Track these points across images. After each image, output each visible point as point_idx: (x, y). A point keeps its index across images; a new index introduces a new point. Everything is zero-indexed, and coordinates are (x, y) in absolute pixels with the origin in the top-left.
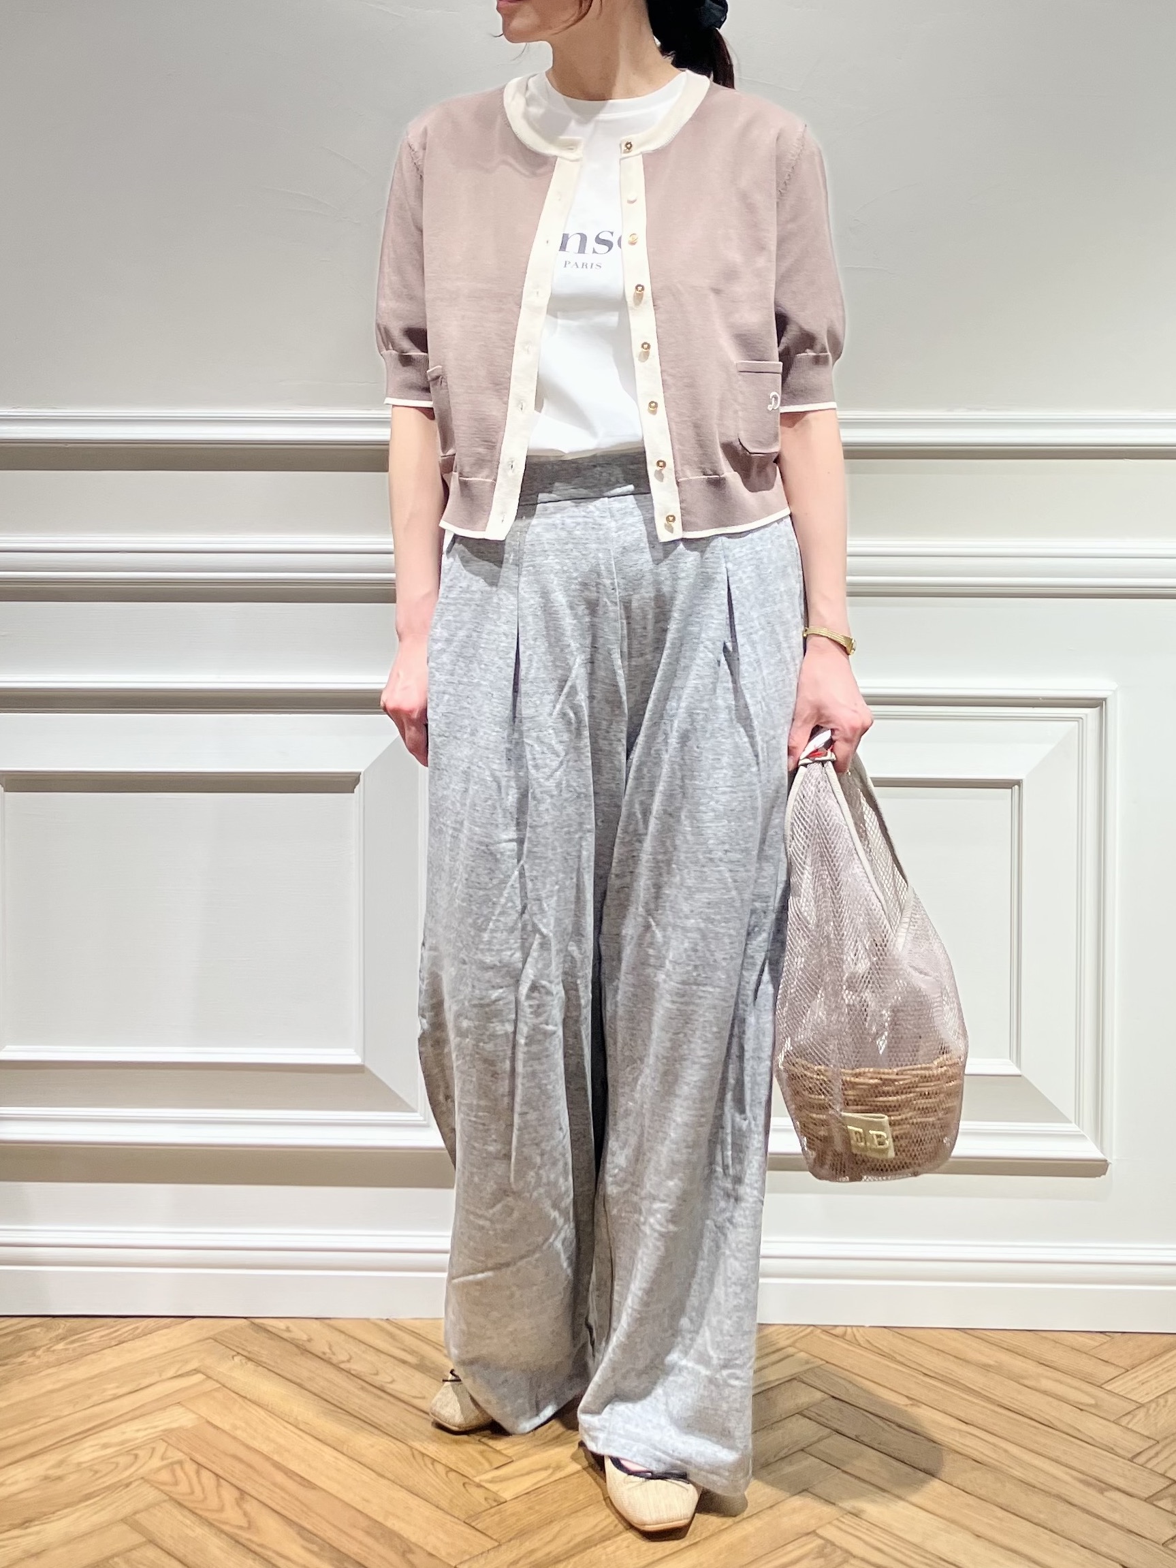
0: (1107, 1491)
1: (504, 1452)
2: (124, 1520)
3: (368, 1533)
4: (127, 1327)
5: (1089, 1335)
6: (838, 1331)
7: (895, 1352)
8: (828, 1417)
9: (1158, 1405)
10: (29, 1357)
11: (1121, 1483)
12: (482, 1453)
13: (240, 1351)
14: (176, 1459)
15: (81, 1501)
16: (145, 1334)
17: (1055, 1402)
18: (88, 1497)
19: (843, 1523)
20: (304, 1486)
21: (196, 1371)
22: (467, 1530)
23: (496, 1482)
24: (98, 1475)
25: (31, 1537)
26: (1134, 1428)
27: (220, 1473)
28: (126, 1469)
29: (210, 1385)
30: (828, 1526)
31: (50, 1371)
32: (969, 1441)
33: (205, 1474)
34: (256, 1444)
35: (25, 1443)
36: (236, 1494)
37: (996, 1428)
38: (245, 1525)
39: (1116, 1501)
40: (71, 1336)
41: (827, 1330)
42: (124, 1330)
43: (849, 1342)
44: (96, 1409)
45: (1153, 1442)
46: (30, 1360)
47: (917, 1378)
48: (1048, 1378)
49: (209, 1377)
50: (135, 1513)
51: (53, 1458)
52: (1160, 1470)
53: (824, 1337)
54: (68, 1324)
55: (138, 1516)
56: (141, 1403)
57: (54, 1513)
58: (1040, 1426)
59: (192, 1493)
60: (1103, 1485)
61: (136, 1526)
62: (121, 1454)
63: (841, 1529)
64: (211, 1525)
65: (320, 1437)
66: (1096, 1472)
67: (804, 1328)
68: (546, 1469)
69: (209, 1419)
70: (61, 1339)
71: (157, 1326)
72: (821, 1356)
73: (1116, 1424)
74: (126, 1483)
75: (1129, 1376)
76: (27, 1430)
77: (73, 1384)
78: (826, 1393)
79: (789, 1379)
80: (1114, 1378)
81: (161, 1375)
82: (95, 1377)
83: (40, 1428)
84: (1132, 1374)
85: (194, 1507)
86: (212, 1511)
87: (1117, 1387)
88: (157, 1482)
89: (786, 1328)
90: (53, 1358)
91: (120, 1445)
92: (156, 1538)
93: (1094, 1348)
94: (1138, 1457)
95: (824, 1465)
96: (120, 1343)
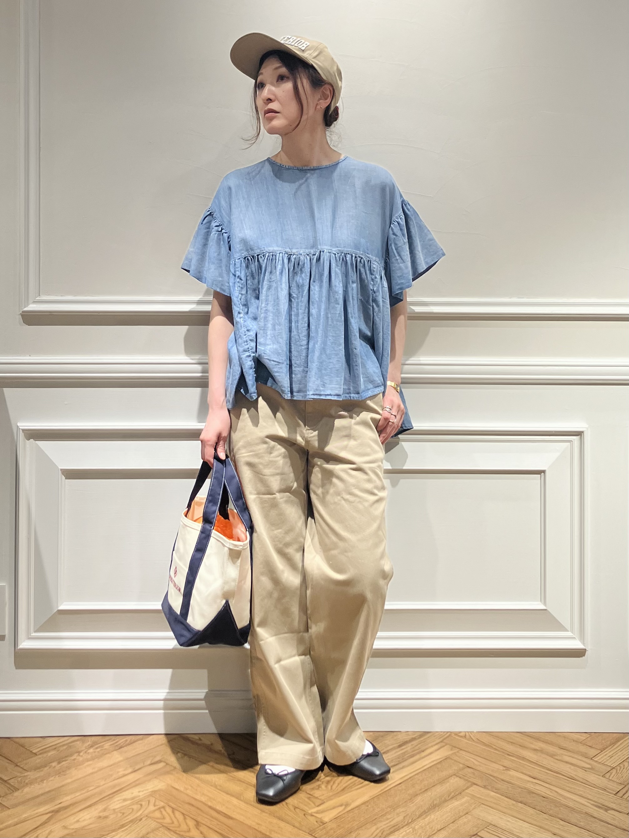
1: (320, 798)
4: (122, 740)
5: (582, 734)
6: (461, 734)
7: (491, 744)
8: (469, 777)
9: (620, 769)
10: (77, 756)
12: (309, 798)
13: (180, 751)
14: (161, 806)
15: (119, 828)
16: (132, 743)
17: (572, 767)
18: (123, 826)
19: (489, 829)
20: (228, 818)
21: (160, 761)
23: (319, 813)
24: (125, 815)
26: (613, 779)
27: (185, 812)
28: (138, 812)
29: (169, 768)
30: (483, 831)
31: (89, 763)
32: (538, 787)
33: (177, 813)
34: (198, 797)
35: (85, 799)
36: (195, 823)
40: (95, 745)
41: (457, 734)
42: (121, 742)
43: (468, 740)
44: (116, 782)
45: (625, 786)
46: (78, 758)
48: (565, 755)
49: (167, 764)
50: (148, 834)
51: (100, 807)
53: (457, 737)
54: (93, 739)
56: (137, 779)
57: (107, 835)
58: (569, 779)
59: (173, 823)
60: (607, 808)
62: (134, 804)
63: (489, 833)
66: (601, 801)
67: (445, 733)
68: (341, 805)
69: (173, 785)
70: (91, 747)
71: (136, 739)
72: (457, 746)
73: (604, 777)
74: (139, 818)
75: (603, 753)
76: (85, 793)
77: (101, 769)
78: (464, 765)
79: (444, 758)
80: (597, 754)
81: (144, 764)
82: (111, 766)
83: (91, 792)
84: (605, 752)
85: (176, 830)
86: (185, 832)
87: (600, 759)
88: (154, 818)
89: (437, 734)
90: (89, 757)
91: (131, 800)
93: (583, 740)
94: (619, 793)
95: (472, 801)
96: (120, 748)
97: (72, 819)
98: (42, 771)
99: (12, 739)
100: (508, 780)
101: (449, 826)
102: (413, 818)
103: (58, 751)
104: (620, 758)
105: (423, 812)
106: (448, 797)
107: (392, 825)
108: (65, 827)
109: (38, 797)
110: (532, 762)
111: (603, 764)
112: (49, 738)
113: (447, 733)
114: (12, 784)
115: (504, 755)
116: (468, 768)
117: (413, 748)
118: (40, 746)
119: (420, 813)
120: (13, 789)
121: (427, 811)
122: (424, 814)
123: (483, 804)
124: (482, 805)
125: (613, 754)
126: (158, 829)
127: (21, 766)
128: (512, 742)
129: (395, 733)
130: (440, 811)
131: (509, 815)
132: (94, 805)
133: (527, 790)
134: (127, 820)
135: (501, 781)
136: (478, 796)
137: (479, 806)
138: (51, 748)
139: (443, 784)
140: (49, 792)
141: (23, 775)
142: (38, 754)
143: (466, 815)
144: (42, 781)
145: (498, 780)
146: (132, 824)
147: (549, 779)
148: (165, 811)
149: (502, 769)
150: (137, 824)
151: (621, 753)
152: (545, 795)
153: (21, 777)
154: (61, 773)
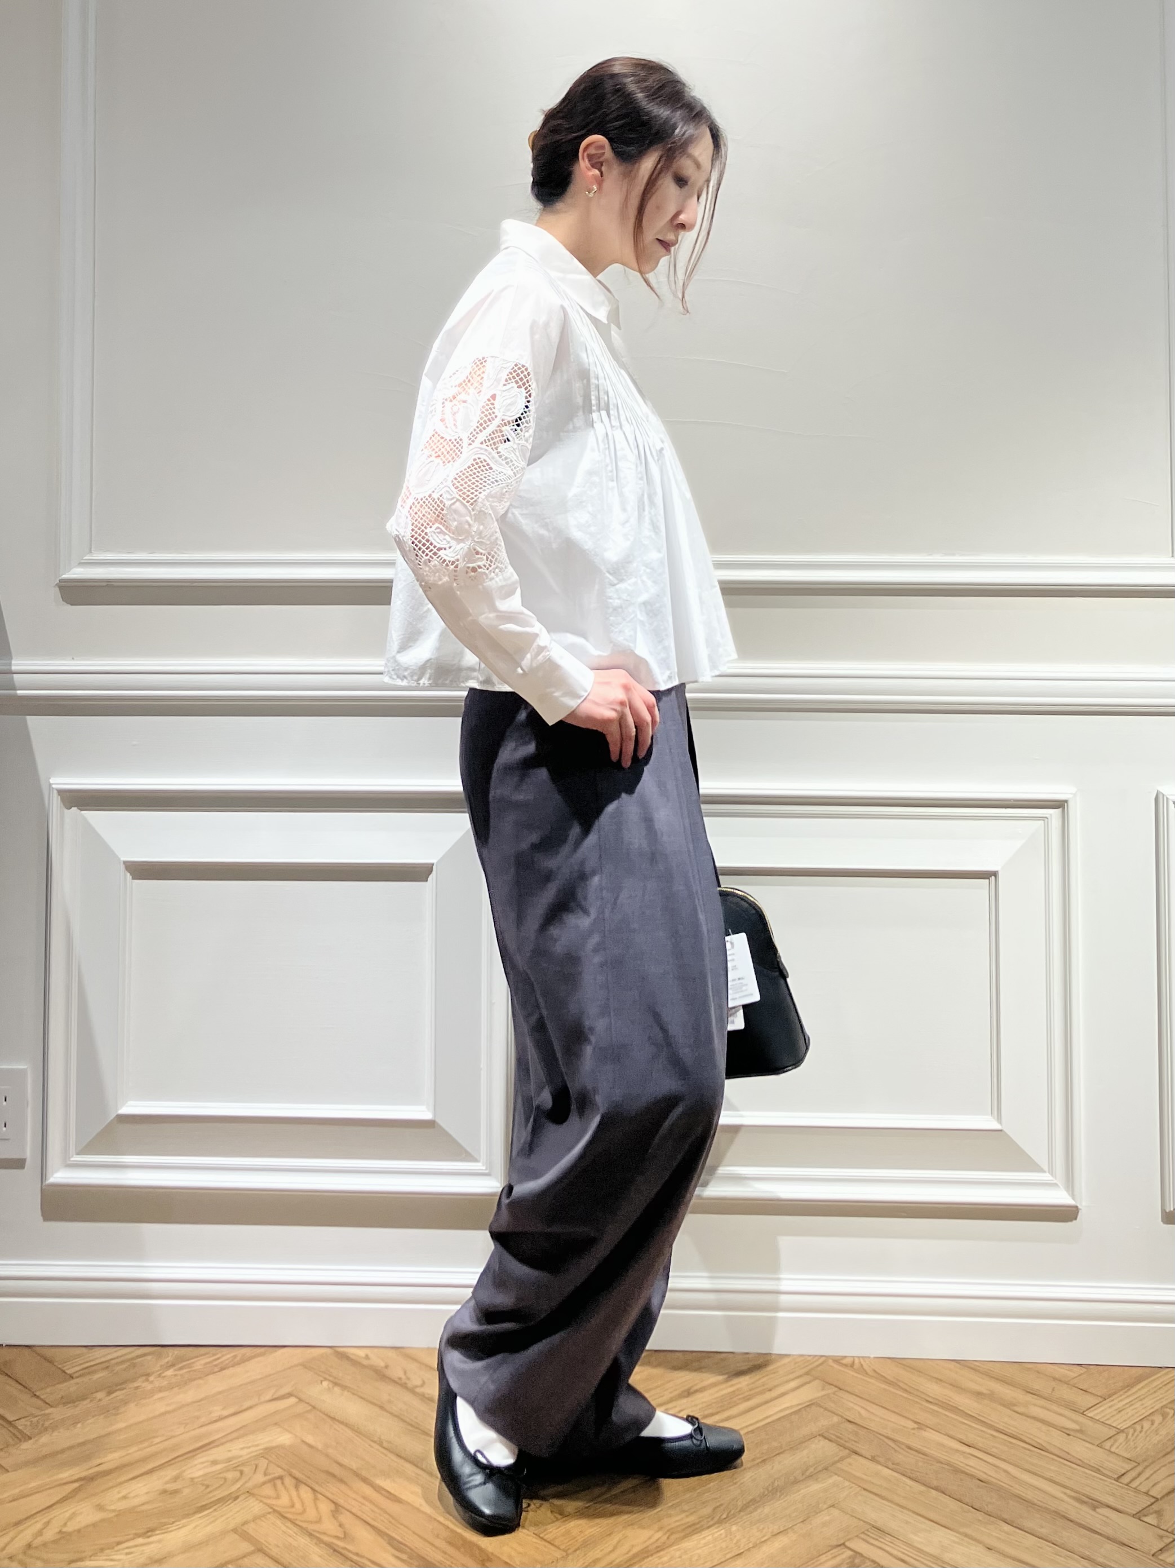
0: (1098, 1508)
2: (235, 1531)
3: (450, 1543)
4: (227, 1355)
5: (1072, 1367)
6: (847, 1361)
7: (899, 1381)
8: (847, 1439)
9: (1135, 1431)
10: (143, 1382)
11: (1110, 1500)
13: (327, 1376)
14: (277, 1475)
15: (195, 1513)
16: (244, 1360)
17: (1044, 1428)
18: (202, 1509)
19: (869, 1536)
20: (391, 1500)
21: (290, 1395)
22: (538, 1541)
24: (208, 1490)
25: (152, 1545)
26: (1117, 1451)
27: (317, 1487)
28: (233, 1484)
29: (302, 1408)
30: (856, 1539)
31: (161, 1395)
32: (972, 1462)
33: (303, 1488)
34: (345, 1461)
35: (144, 1460)
36: (332, 1507)
37: (994, 1450)
38: (343, 1536)
39: (1107, 1517)
40: (179, 1364)
41: (838, 1360)
42: (225, 1358)
43: (856, 1372)
44: (205, 1429)
45: (1136, 1464)
46: (144, 1385)
47: (922, 1405)
48: (1035, 1405)
49: (301, 1400)
50: (244, 1524)
51: (170, 1473)
52: (1144, 1490)
53: (835, 1366)
54: (176, 1352)
55: (246, 1526)
56: (242, 1424)
57: (173, 1523)
58: (1033, 1449)
59: (293, 1506)
60: (1094, 1502)
61: (245, 1536)
62: (228, 1471)
63: (868, 1542)
64: (311, 1535)
65: (402, 1455)
66: (1087, 1491)
67: (817, 1358)
69: (304, 1439)
70: (171, 1366)
71: (255, 1354)
72: (834, 1383)
73: (1101, 1447)
74: (234, 1496)
75: (1107, 1403)
76: (145, 1448)
77: (183, 1406)
78: (842, 1417)
79: (807, 1404)
80: (1094, 1405)
81: (259, 1399)
82: (201, 1400)
83: (157, 1446)
84: (1110, 1402)
85: (296, 1519)
86: (311, 1522)
87: (1097, 1414)
88: (262, 1496)
89: (802, 1358)
90: (166, 1383)
91: (227, 1462)
92: (264, 1547)
93: (1073, 1378)
94: (1123, 1477)
95: (847, 1483)
96: (222, 1369)
97: (115, 1494)
98: (77, 1406)
99: (34, 1348)
100: (919, 1447)
101: (795, 1527)
102: (730, 1511)
103: (113, 1371)
104: (1137, 1413)
105: (751, 1501)
106: (803, 1475)
107: (688, 1522)
108: (100, 1508)
109: (63, 1451)
110: (971, 1415)
111: (1103, 1422)
112: (99, 1348)
113: (819, 1359)
114: (20, 1428)
115: (919, 1401)
116: (848, 1423)
117: (753, 1383)
118: (82, 1362)
119: (744, 1503)
120: (20, 1436)
121: (758, 1499)
122: (753, 1505)
123: (865, 1489)
124: (864, 1492)
125: (1124, 1405)
126: (264, 1516)
127: (42, 1397)
128: (937, 1379)
129: (723, 1355)
131: (909, 1510)
132: (160, 1469)
133: (951, 1466)
134: (211, 1498)
135: (907, 1449)
136: (858, 1474)
137: (857, 1493)
138: (99, 1366)
139: (798, 1451)
140: (83, 1444)
141: (43, 1412)
142: (74, 1376)
143: (832, 1508)
144: (75, 1423)
145: (900, 1447)
146: (219, 1507)
147: (996, 1448)
148: (283, 1483)
149: (912, 1427)
150: (228, 1505)
151: (1140, 1403)
152: (985, 1476)
153: (39, 1416)
154: (109, 1411)
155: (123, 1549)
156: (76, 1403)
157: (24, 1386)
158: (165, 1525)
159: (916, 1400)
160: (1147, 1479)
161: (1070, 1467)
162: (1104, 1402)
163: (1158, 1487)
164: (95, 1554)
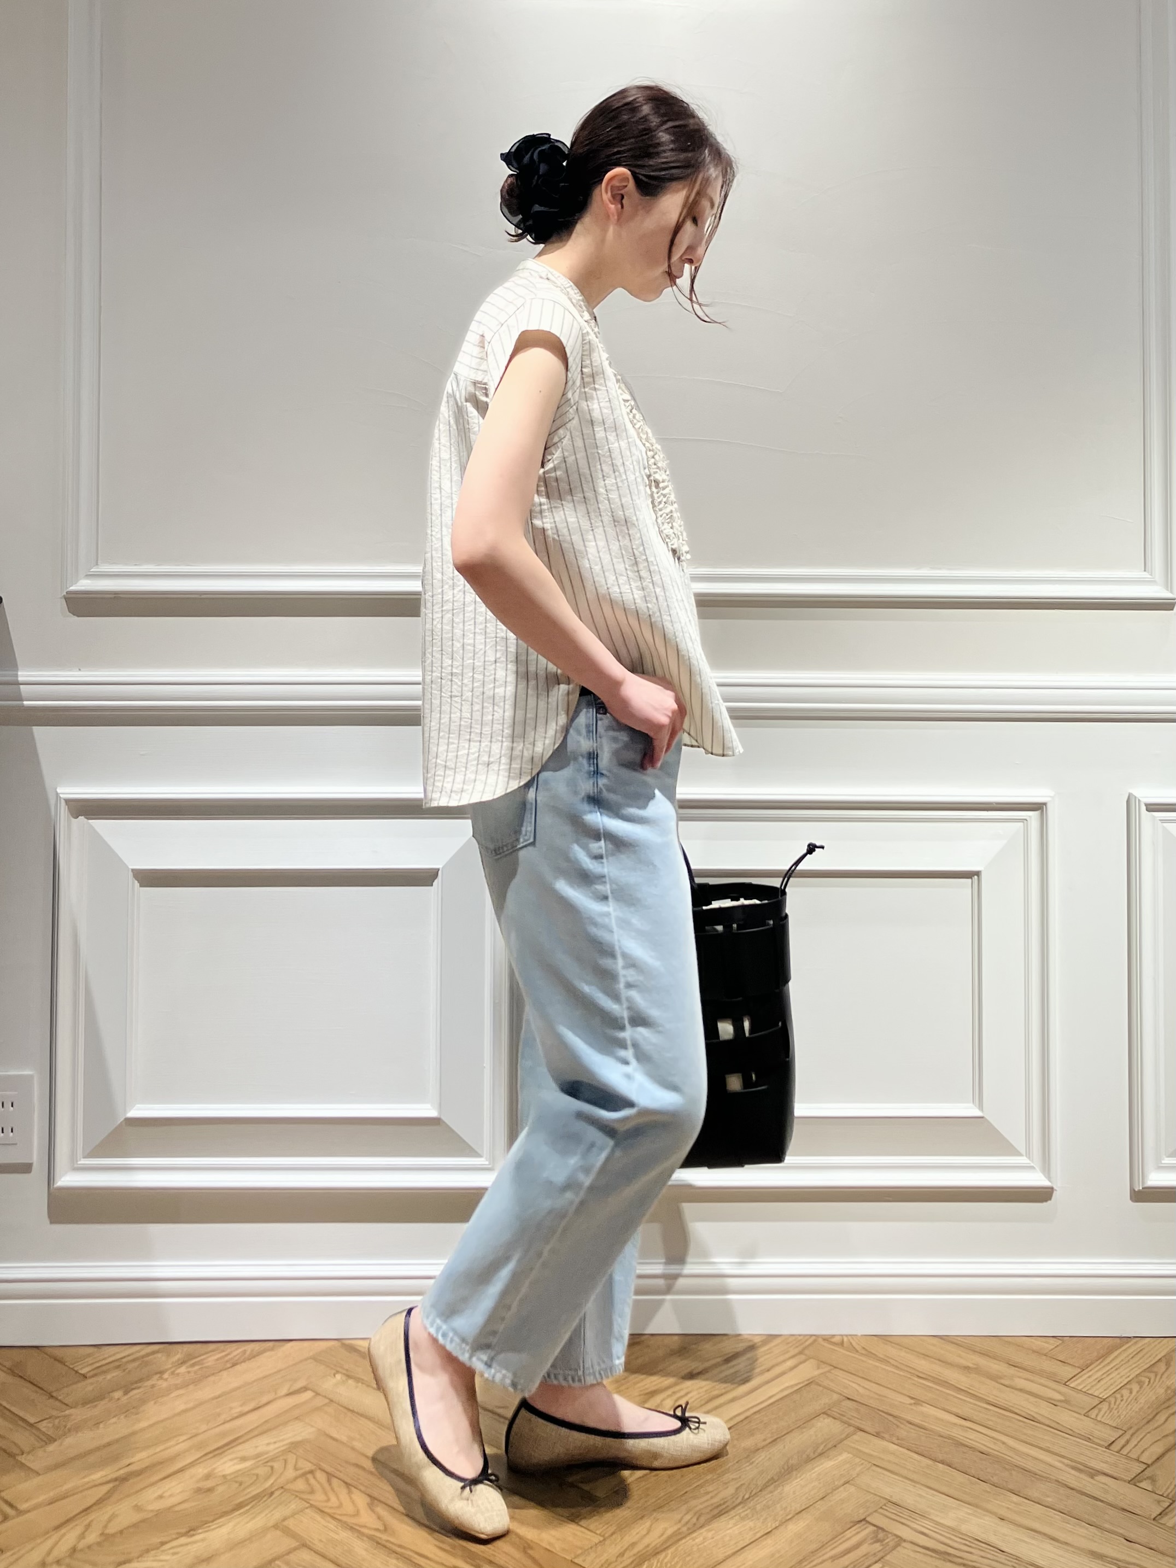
2: (276, 1526)
5: (1047, 1339)
6: (836, 1340)
7: (890, 1358)
8: (850, 1417)
9: (1116, 1399)
10: (158, 1380)
11: (1105, 1468)
13: (339, 1369)
14: (307, 1469)
15: (235, 1510)
16: (253, 1356)
17: (1032, 1399)
18: (240, 1506)
19: (886, 1510)
21: (305, 1389)
24: (244, 1486)
26: (1103, 1420)
27: (349, 1481)
28: (265, 1481)
29: (319, 1401)
30: (876, 1514)
31: (179, 1392)
32: (972, 1435)
33: (335, 1482)
35: (172, 1458)
36: (368, 1500)
37: (990, 1423)
38: (382, 1528)
41: (827, 1339)
42: (235, 1353)
43: (848, 1350)
44: (228, 1426)
46: (160, 1382)
47: (913, 1380)
48: (1020, 1377)
49: (317, 1394)
50: (284, 1520)
51: (200, 1471)
52: (1135, 1456)
53: (827, 1345)
54: (185, 1350)
55: (287, 1522)
56: (263, 1420)
57: (213, 1521)
58: (1025, 1420)
59: (328, 1500)
60: (1091, 1470)
61: (288, 1532)
62: (258, 1467)
63: (887, 1517)
64: (352, 1529)
66: (1082, 1459)
67: (807, 1337)
69: (325, 1431)
70: (182, 1363)
71: (262, 1349)
72: (828, 1361)
73: (1088, 1416)
74: (269, 1492)
75: (1085, 1374)
76: (172, 1446)
77: (202, 1403)
78: (841, 1394)
79: (807, 1382)
80: (1074, 1376)
81: (276, 1394)
82: (219, 1397)
83: (184, 1444)
84: (1088, 1372)
85: (335, 1513)
86: (349, 1516)
87: (1079, 1384)
88: (296, 1492)
89: (793, 1338)
90: (180, 1380)
91: (256, 1458)
92: (308, 1542)
93: (1052, 1350)
94: (1114, 1444)
95: (857, 1460)
96: (234, 1365)
97: (152, 1493)
98: (96, 1406)
99: (43, 1349)
100: (920, 1422)
101: (815, 1505)
102: (752, 1491)
103: (124, 1370)
104: (1115, 1382)
105: (770, 1480)
106: (814, 1453)
107: (715, 1503)
108: (138, 1508)
109: (90, 1452)
110: (960, 1389)
111: (1085, 1392)
112: (108, 1347)
113: (809, 1338)
114: (44, 1429)
115: (912, 1377)
116: (847, 1400)
118: (94, 1361)
119: (764, 1482)
120: (45, 1439)
121: (776, 1478)
122: (772, 1483)
123: (874, 1465)
124: (874, 1468)
125: (1103, 1374)
126: (302, 1511)
127: (59, 1398)
128: (924, 1355)
129: (718, 1338)
130: (798, 1480)
131: (921, 1484)
132: (190, 1468)
133: (952, 1439)
134: (246, 1495)
135: (907, 1424)
136: (867, 1451)
137: (868, 1469)
138: (112, 1365)
139: (804, 1430)
140: (109, 1444)
141: (63, 1413)
142: (88, 1375)
143: (847, 1485)
144: (97, 1424)
145: (902, 1424)
147: (992, 1421)
149: (908, 1402)
150: (265, 1501)
151: (1117, 1372)
152: (985, 1448)
153: (59, 1417)
154: (130, 1410)
155: (170, 1549)
156: (96, 1403)
157: (39, 1387)
158: (206, 1524)
159: (909, 1376)
160: (1136, 1445)
161: (1065, 1438)
162: (1084, 1372)
163: (1147, 1454)
164: (141, 1556)
